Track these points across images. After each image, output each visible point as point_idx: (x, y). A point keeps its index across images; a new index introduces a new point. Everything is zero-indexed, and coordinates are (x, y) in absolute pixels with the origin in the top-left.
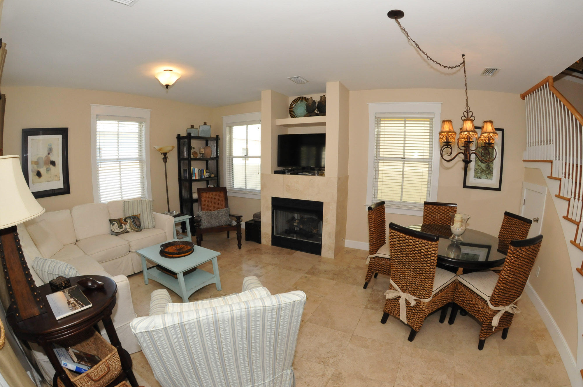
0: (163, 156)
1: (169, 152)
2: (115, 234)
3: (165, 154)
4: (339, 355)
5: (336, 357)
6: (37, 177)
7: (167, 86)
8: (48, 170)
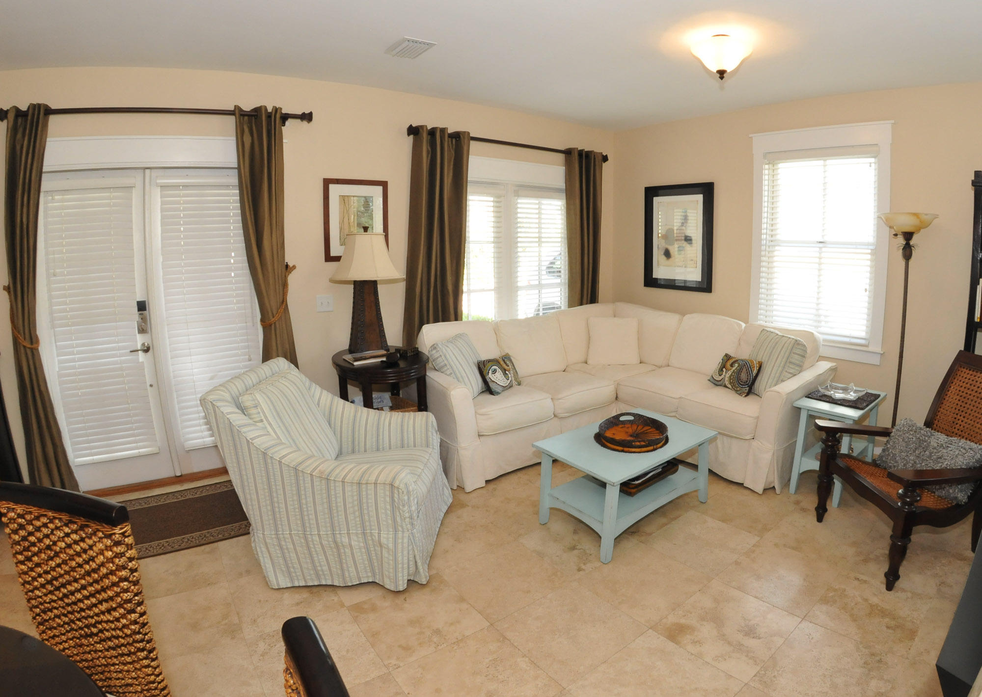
0: (901, 241)
1: (919, 230)
2: (713, 381)
3: (908, 236)
4: (260, 660)
5: (262, 655)
6: (664, 257)
7: (722, 73)
8: (681, 249)
